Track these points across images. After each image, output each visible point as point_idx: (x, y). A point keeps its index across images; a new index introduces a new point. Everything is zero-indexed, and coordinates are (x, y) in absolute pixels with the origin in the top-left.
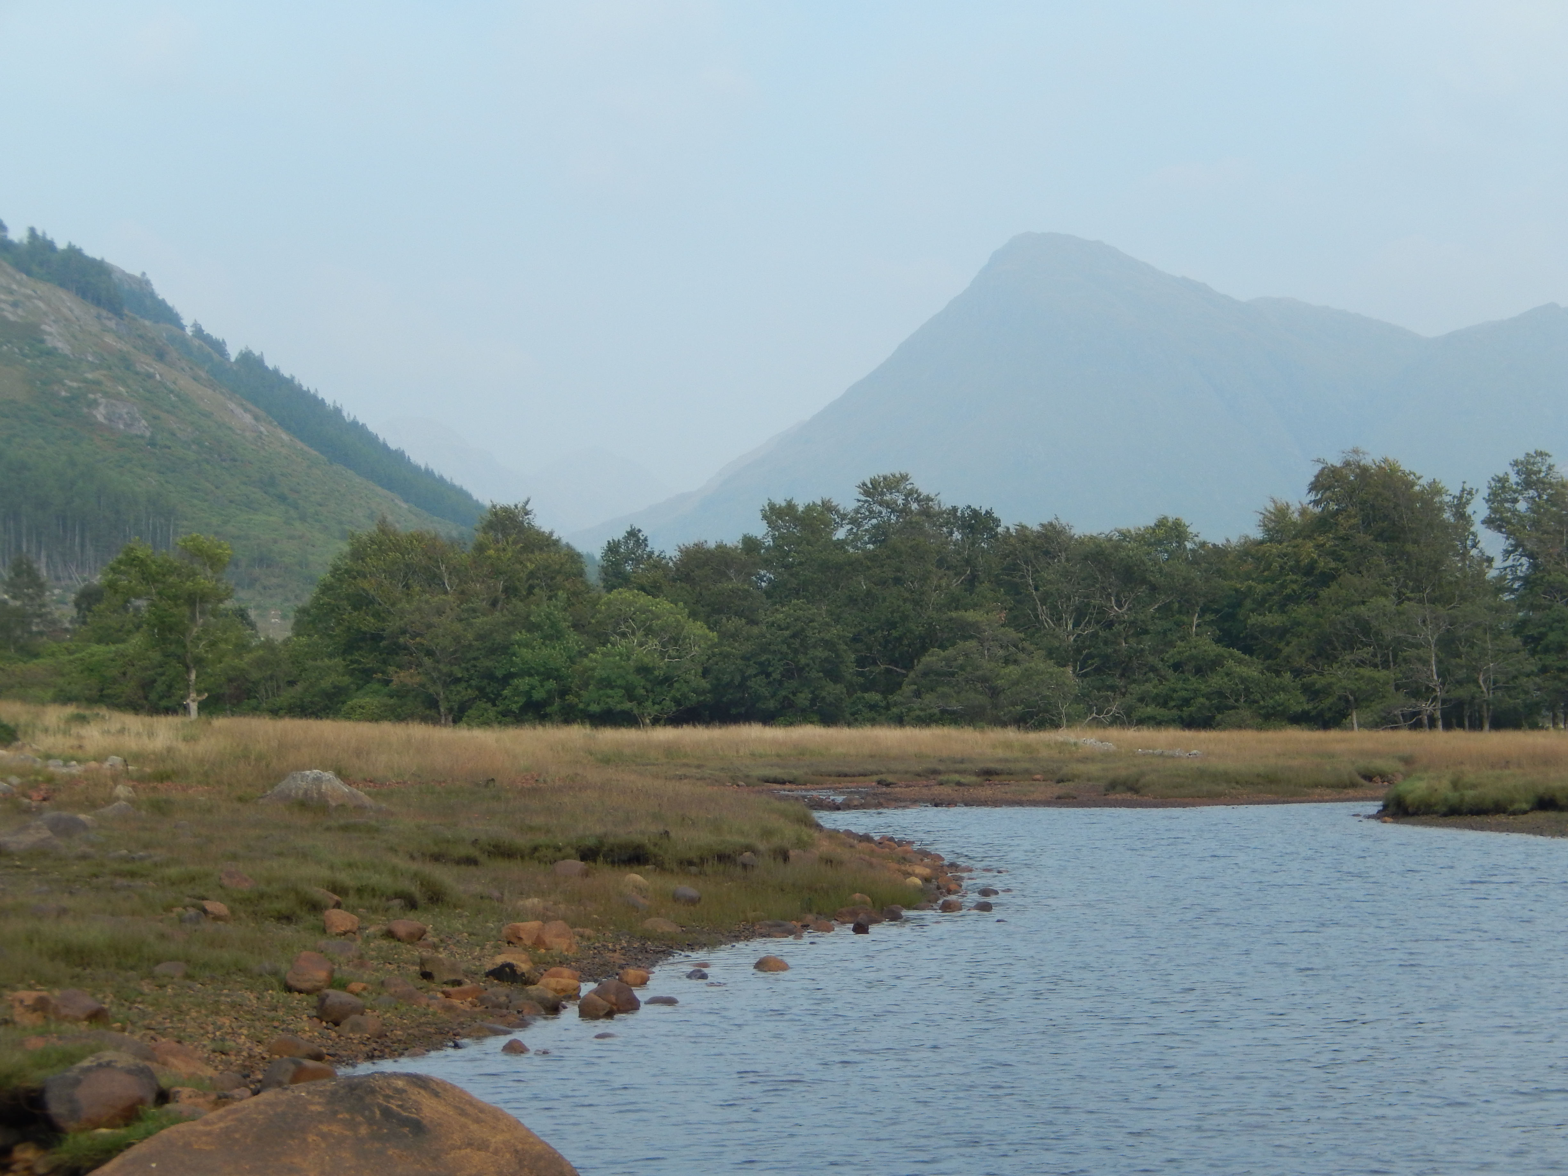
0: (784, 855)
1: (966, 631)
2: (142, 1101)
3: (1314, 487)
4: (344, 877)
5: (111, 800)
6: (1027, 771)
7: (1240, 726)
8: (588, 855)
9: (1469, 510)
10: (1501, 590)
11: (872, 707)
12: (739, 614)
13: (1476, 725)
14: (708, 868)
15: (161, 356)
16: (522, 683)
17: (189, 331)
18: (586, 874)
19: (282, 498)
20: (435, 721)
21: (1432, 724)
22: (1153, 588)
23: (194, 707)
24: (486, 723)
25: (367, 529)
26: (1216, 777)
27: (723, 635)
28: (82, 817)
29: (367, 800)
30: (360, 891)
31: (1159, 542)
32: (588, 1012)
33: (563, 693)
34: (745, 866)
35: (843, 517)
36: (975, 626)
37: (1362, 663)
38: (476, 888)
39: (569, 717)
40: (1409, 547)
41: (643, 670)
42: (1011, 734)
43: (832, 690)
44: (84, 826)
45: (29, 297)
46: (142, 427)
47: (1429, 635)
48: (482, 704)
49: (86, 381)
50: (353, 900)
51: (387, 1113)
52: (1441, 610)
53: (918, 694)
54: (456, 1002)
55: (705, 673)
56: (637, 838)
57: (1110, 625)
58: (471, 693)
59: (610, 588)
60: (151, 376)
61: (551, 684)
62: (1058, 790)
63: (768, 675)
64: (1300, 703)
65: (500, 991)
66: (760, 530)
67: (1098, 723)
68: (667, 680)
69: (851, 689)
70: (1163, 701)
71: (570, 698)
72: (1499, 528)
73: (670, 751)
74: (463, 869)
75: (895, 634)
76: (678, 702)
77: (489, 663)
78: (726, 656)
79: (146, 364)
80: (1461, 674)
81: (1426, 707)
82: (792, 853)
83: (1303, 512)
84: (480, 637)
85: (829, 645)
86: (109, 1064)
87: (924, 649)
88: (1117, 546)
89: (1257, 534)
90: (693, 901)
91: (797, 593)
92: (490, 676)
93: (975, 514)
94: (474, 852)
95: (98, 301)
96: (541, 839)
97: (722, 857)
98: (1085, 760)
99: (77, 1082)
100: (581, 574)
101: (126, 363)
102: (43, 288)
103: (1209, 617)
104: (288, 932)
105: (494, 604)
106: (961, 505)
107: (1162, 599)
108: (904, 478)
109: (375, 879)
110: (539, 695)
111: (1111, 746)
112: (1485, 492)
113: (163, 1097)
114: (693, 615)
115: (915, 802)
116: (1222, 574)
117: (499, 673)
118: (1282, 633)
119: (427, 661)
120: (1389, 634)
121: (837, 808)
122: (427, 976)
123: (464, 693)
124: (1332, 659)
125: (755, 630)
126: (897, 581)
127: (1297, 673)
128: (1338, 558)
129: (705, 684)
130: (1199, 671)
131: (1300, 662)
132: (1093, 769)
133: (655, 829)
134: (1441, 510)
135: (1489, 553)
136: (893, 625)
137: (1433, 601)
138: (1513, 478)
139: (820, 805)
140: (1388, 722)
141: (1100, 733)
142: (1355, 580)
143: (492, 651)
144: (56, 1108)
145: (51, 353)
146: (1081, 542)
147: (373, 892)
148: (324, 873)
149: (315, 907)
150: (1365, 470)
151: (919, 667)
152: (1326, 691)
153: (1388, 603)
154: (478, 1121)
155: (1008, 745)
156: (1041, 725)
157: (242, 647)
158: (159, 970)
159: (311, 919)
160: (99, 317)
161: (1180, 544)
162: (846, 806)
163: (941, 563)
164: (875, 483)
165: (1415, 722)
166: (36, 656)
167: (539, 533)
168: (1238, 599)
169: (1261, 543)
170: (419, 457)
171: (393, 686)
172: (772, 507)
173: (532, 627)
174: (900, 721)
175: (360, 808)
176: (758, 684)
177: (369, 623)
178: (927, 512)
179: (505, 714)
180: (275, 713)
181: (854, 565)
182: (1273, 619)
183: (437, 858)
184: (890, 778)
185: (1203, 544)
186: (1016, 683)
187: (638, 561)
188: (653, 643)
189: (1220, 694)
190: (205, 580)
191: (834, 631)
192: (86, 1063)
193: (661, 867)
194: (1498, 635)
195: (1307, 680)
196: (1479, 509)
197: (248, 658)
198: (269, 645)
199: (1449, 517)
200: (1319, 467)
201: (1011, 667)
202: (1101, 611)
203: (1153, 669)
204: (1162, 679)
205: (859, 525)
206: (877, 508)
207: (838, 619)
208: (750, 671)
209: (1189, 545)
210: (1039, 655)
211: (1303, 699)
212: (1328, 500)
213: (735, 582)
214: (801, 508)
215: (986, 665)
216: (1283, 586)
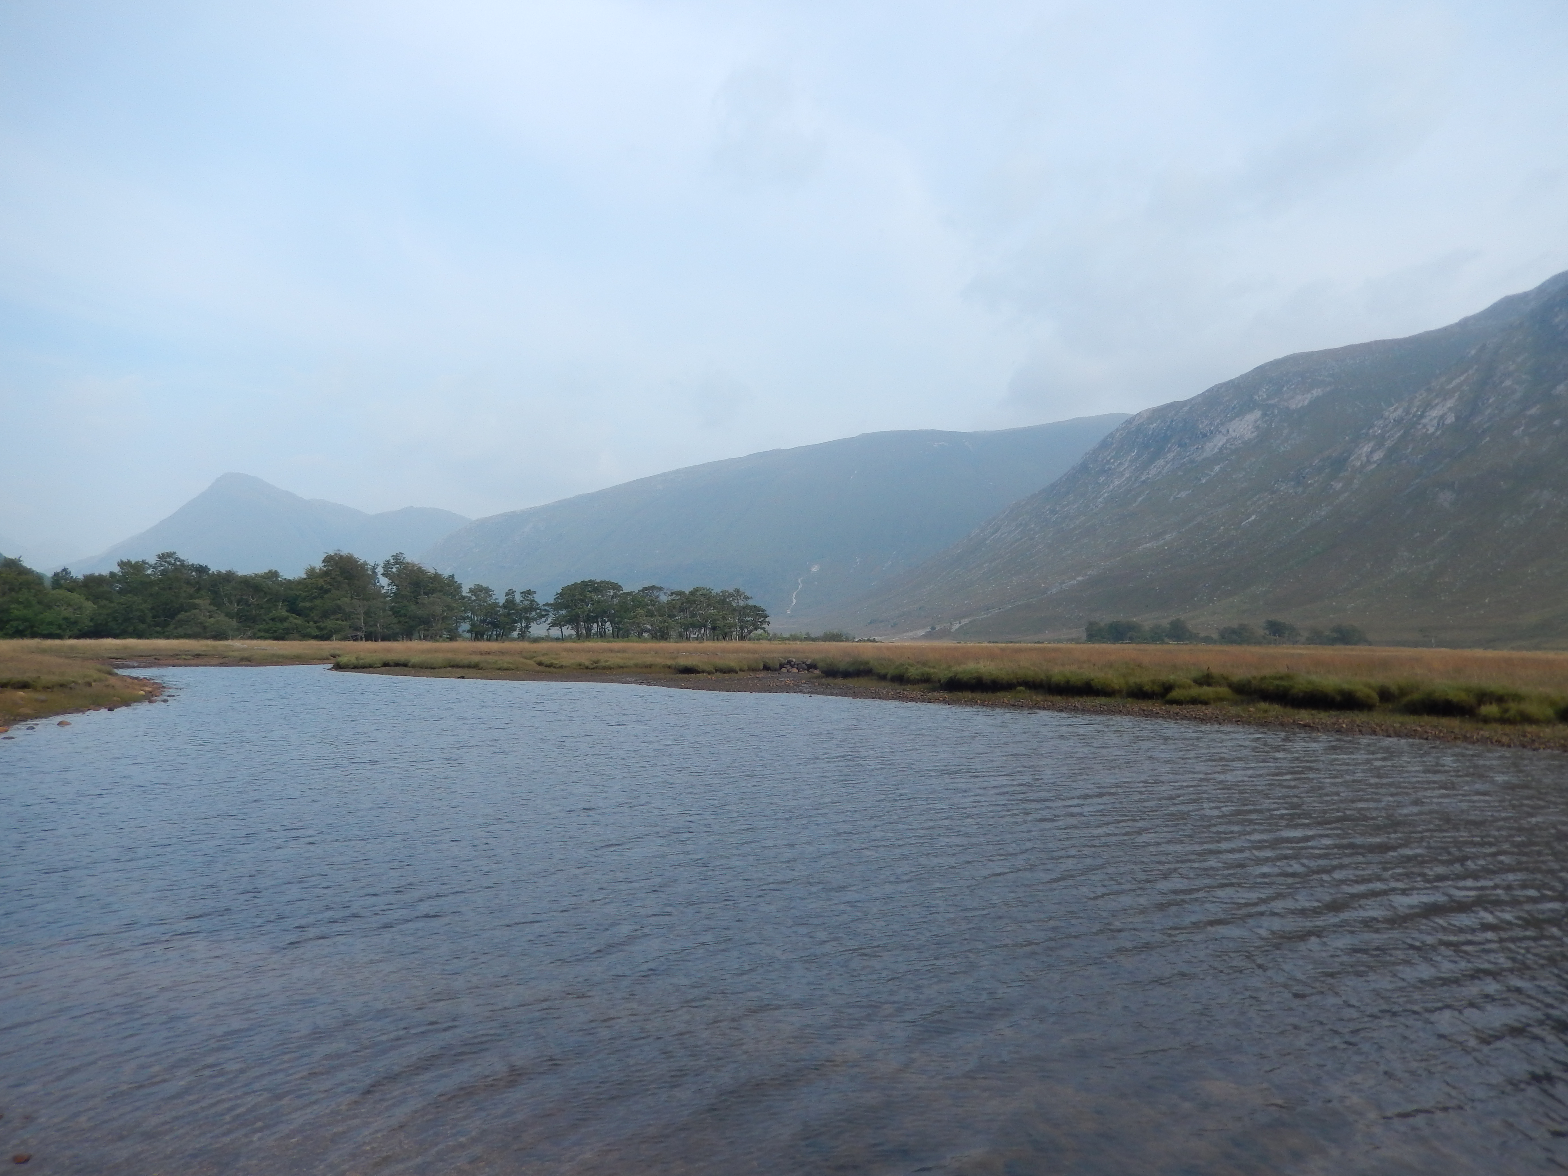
0: (89, 684)
1: (195, 607)
3: (323, 562)
6: (213, 655)
7: (294, 639)
9: (377, 571)
10: (386, 596)
11: (157, 632)
12: (107, 599)
13: (376, 640)
14: (54, 689)
16: (15, 624)
21: (361, 639)
22: (266, 593)
26: (279, 656)
27: (99, 607)
31: (269, 578)
33: (32, 627)
35: (150, 566)
36: (198, 605)
37: (337, 620)
39: (34, 635)
40: (356, 582)
41: (65, 619)
42: (210, 642)
43: (142, 627)
47: (361, 610)
52: (366, 603)
53: (176, 628)
55: (92, 620)
56: (27, 679)
57: (249, 605)
59: (54, 589)
61: (27, 624)
62: (221, 661)
63: (117, 621)
64: (316, 632)
66: (116, 570)
67: (243, 639)
68: (75, 623)
69: (149, 626)
70: (267, 631)
71: (35, 629)
72: (386, 577)
73: (72, 648)
75: (168, 607)
78: (100, 614)
80: (372, 623)
81: (360, 634)
83: (320, 569)
85: (141, 610)
87: (179, 612)
88: (254, 579)
89: (304, 576)
90: (43, 701)
91: (130, 592)
93: (201, 566)
98: (234, 651)
100: (42, 583)
103: (285, 603)
106: (196, 563)
107: (268, 597)
108: (174, 553)
110: (21, 628)
111: (245, 646)
112: (382, 565)
114: (87, 599)
116: (291, 589)
118: (311, 609)
120: (347, 610)
121: (129, 668)
124: (327, 618)
125: (112, 605)
126: (170, 588)
127: (315, 622)
128: (331, 584)
129: (91, 624)
130: (281, 621)
131: (316, 619)
132: (236, 654)
134: (367, 570)
135: (383, 584)
136: (167, 604)
137: (363, 600)
138: (392, 561)
139: (118, 667)
140: (346, 639)
141: (242, 642)
142: (337, 592)
146: (241, 577)
150: (341, 556)
151: (177, 618)
152: (325, 628)
153: (347, 600)
155: (207, 646)
156: (221, 639)
161: (277, 579)
162: (134, 667)
163: (187, 583)
164: (163, 555)
165: (356, 639)
167: (25, 569)
168: (296, 598)
169: (305, 579)
172: (122, 562)
173: (20, 603)
174: (168, 638)
176: (112, 624)
178: (183, 565)
181: (152, 583)
182: (308, 604)
185: (285, 579)
186: (213, 624)
187: (66, 580)
188: (70, 610)
189: (287, 629)
191: (144, 606)
193: (34, 689)
194: (384, 610)
195: (318, 624)
196: (380, 570)
199: (370, 572)
200: (325, 555)
201: (212, 619)
202: (247, 601)
203: (264, 620)
204: (267, 623)
205: (156, 569)
206: (164, 563)
207: (145, 602)
208: (110, 619)
209: (280, 579)
210: (223, 615)
211: (316, 630)
212: (329, 566)
213: (106, 588)
214: (133, 563)
215: (202, 618)
216: (312, 594)
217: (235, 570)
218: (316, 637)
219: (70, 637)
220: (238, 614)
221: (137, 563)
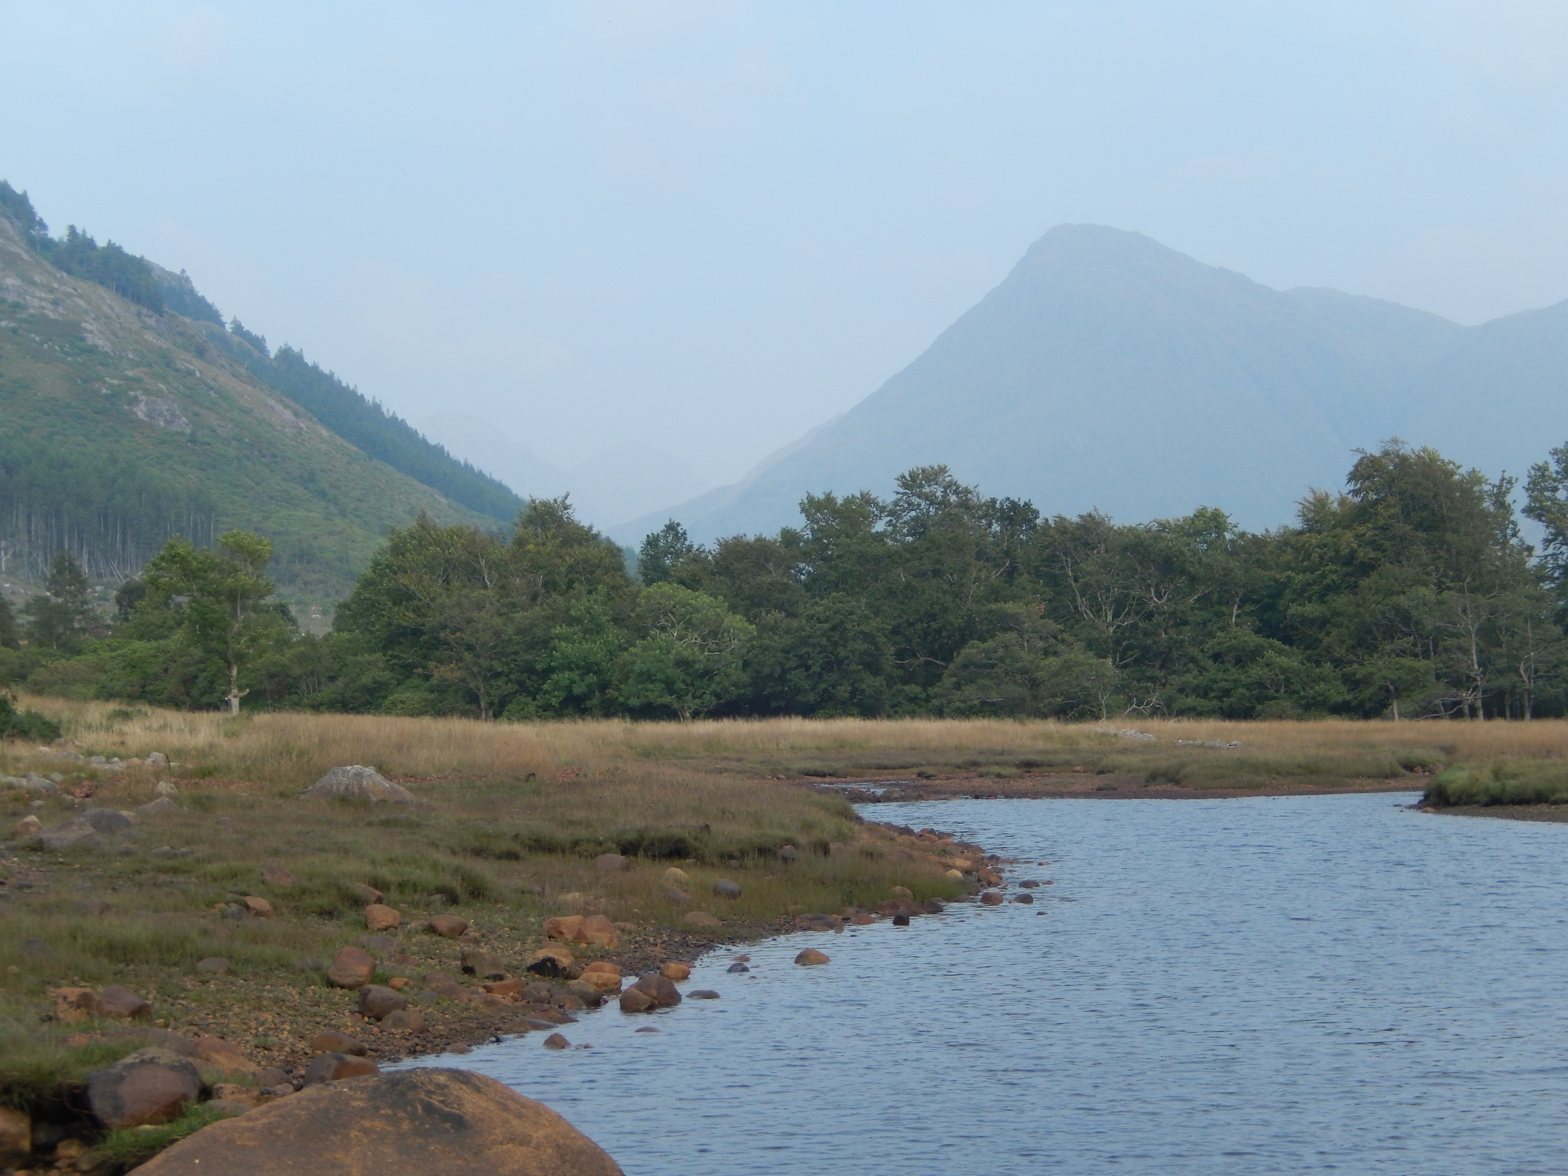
0: (824, 848)
1: (1006, 623)
2: (185, 1097)
3: (1353, 477)
4: (386, 873)
5: (154, 796)
6: (1068, 763)
7: (1280, 716)
8: (629, 849)
9: (1509, 499)
10: (1541, 579)
11: (912, 700)
12: (780, 607)
13: (1517, 714)
14: (749, 862)
15: (201, 353)
16: (563, 677)
17: (229, 328)
18: (626, 868)
19: (323, 494)
20: (477, 717)
21: (1473, 714)
22: (1193, 579)
23: (235, 702)
24: (526, 718)
25: (408, 524)
26: (1256, 767)
27: (762, 628)
28: (125, 813)
29: (408, 796)
30: (401, 886)
31: (1198, 533)
32: (629, 1007)
33: (603, 687)
34: (785, 859)
35: (882, 509)
36: (1015, 617)
37: (1402, 653)
38: (518, 882)
39: (609, 711)
40: (1449, 536)
41: (683, 663)
42: (1052, 726)
43: (871, 683)
44: (128, 823)
45: (69, 295)
46: (183, 424)
47: (1470, 624)
48: (524, 699)
49: (126, 378)
50: (394, 895)
51: (429, 1108)
52: (1482, 599)
53: (958, 686)
54: (498, 997)
55: (746, 664)
56: (677, 832)
57: (1149, 616)
58: (511, 687)
59: (649, 582)
60: (191, 373)
61: (592, 678)
62: (1098, 781)
63: (808, 668)
64: (1339, 693)
65: (542, 985)
66: (798, 523)
67: (1138, 714)
68: (707, 674)
69: (891, 681)
70: (1203, 692)
71: (611, 692)
72: (1539, 517)
73: (711, 744)
74: (504, 864)
75: (934, 625)
76: (718, 696)
77: (528, 657)
78: (766, 649)
79: (186, 361)
80: (1502, 663)
81: (1467, 697)
82: (833, 847)
83: (1342, 502)
84: (520, 632)
85: (868, 637)
86: (152, 1060)
87: (963, 641)
88: (1156, 538)
89: (1296, 524)
90: (733, 895)
91: (835, 586)
92: (530, 670)
93: (1014, 505)
94: (515, 847)
95: (137, 299)
96: (582, 833)
97: (763, 851)
98: (1124, 751)
99: (120, 1078)
100: (620, 567)
101: (167, 360)
102: (84, 286)
103: (1248, 608)
104: (329, 927)
105: (534, 598)
106: (1000, 497)
107: (1202, 590)
108: (943, 470)
109: (415, 874)
110: (578, 690)
111: (1151, 737)
112: (1524, 481)
113: (206, 1093)
114: (733, 609)
115: (955, 794)
116: (1262, 565)
117: (539, 667)
118: (1323, 623)
119: (468, 656)
120: (1429, 623)
121: (877, 800)
122: (468, 970)
123: (503, 687)
124: (1372, 649)
125: (795, 623)
126: (936, 573)
127: (1338, 663)
128: (1378, 548)
129: (745, 678)
130: (1239, 662)
131: (1339, 652)
132: (1134, 760)
133: (695, 822)
134: (1480, 499)
135: (1529, 542)
136: (933, 617)
137: (1473, 590)
138: (1553, 467)
139: (861, 798)
140: (1428, 712)
141: (1139, 724)
142: (1396, 569)
143: (532, 646)
144: (100, 1105)
145: (92, 350)
146: (1120, 533)
147: (415, 887)
148: (367, 868)
149: (357, 902)
150: (1404, 459)
151: (959, 659)
152: (1366, 681)
153: (1427, 593)
154: (519, 1116)
155: (1048, 737)
156: (1081, 717)
157: (283, 643)
158: (201, 965)
159: (353, 915)
160: (139, 315)
161: (1220, 535)
162: (886, 798)
163: (980, 555)
164: (913, 476)
165: (1456, 711)
166: (79, 652)
167: (578, 528)
168: (1278, 590)
169: (1301, 533)
170: (458, 452)
171: (434, 681)
172: (811, 500)
173: (573, 621)
174: (940, 713)
175: (401, 803)
176: (796, 677)
177: (407, 618)
178: (965, 505)
179: (546, 707)
180: (316, 708)
181: (893, 558)
182: (1312, 609)
183: (478, 853)
184: (930, 771)
185: (1242, 535)
186: (1056, 675)
187: (677, 554)
188: (694, 637)
189: (1261, 685)
190: (246, 577)
191: (875, 623)
192: (129, 1060)
193: (701, 860)
194: (1538, 623)
195: (1348, 670)
196: (1518, 498)
197: (289, 653)
198: (309, 640)
199: (1487, 505)
200: (1357, 457)
201: (1051, 659)
202: (1141, 602)
203: (1193, 660)
204: (1202, 670)
205: (898, 517)
206: (915, 500)
207: (877, 612)
208: (791, 664)
209: (1228, 536)
210: (1079, 646)
211: (1343, 689)
212: (1368, 490)
213: (774, 576)
214: (840, 501)
215: (1026, 657)
216: (1323, 576)
217: (1102, 513)
218: (1341, 710)
219: (696, 715)
220: (1118, 642)
221: (848, 501)
